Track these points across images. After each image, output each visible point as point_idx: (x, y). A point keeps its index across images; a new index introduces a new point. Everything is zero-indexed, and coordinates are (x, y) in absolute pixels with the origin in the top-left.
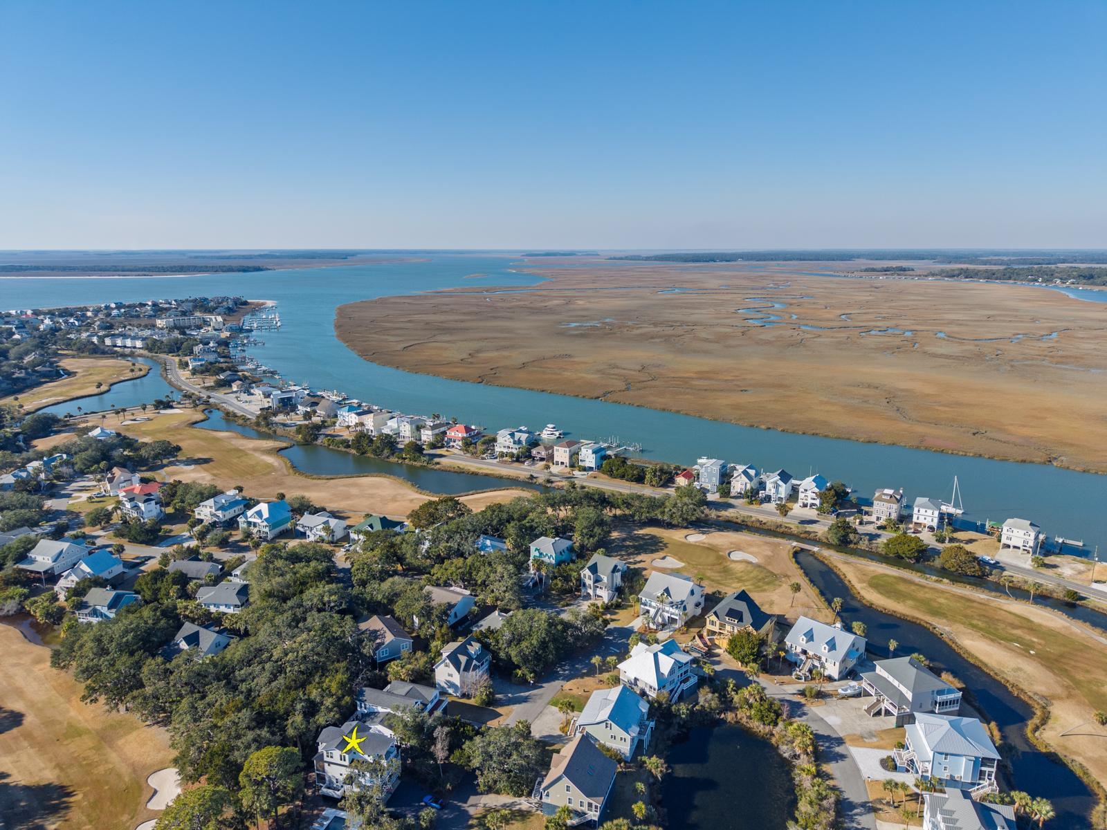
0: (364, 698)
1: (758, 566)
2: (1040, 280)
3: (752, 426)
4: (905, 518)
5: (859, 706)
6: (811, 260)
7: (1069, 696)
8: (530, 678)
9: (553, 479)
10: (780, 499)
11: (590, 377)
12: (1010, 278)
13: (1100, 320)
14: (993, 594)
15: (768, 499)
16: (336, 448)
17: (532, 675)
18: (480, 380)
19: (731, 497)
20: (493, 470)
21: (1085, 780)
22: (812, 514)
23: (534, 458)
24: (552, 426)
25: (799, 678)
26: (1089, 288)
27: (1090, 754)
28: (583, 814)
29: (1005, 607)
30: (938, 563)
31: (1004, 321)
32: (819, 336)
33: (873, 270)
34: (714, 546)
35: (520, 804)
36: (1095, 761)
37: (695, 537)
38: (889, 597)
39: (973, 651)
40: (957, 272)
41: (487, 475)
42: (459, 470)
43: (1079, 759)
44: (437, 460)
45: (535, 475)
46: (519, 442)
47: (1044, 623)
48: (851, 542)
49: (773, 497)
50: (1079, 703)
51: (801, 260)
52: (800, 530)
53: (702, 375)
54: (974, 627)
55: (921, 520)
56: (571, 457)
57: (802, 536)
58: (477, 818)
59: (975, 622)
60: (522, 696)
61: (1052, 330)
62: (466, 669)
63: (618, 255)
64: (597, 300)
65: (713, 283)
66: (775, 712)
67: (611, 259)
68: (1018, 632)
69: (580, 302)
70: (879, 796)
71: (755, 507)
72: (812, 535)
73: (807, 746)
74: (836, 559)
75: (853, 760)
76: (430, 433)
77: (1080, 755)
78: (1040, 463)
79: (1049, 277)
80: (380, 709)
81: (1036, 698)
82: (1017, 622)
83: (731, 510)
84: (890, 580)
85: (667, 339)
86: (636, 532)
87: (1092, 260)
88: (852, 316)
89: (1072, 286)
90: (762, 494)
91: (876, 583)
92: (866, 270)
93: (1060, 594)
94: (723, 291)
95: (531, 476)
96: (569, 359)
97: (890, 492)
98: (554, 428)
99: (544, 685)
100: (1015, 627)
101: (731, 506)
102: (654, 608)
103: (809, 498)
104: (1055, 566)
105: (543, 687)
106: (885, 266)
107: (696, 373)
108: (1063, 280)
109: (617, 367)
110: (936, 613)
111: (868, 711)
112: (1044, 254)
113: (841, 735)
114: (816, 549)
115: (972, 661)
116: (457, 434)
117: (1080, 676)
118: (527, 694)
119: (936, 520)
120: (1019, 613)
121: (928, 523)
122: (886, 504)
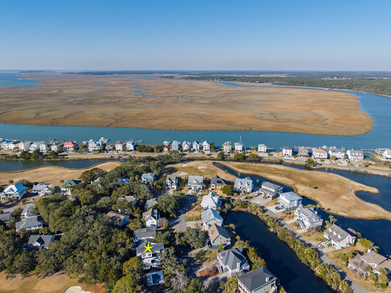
0: (136, 237)
1: (207, 169)
2: (211, 80)
3: (170, 130)
4: (233, 149)
5: (260, 198)
6: (140, 74)
7: (297, 183)
8: (175, 216)
9: (121, 156)
10: (198, 150)
11: (99, 119)
12: (203, 79)
13: (233, 91)
14: (265, 164)
15: (194, 150)
16: (11, 159)
17: (175, 215)
18: (52, 124)
19: (184, 152)
20: (94, 157)
21: (312, 199)
22: (209, 152)
23: (106, 150)
24: (103, 138)
25: (242, 195)
26: (224, 82)
27: (309, 194)
28: (226, 244)
29: (270, 167)
30: (248, 159)
31: (210, 92)
32: (165, 100)
33: (163, 77)
34: (191, 166)
35: (204, 249)
36: (311, 195)
37: (184, 165)
38: (245, 170)
39: (272, 178)
40: (188, 78)
41: (92, 159)
42: (79, 159)
43: (308, 195)
44: (65, 157)
45: (113, 156)
46: (99, 145)
47: (281, 168)
48: (225, 158)
49: (196, 149)
50: (299, 184)
51: (136, 74)
52: (210, 157)
53: (140, 115)
54: (268, 173)
55: (238, 149)
56: (123, 147)
57: (211, 159)
58: (195, 258)
59: (267, 171)
60: (176, 222)
61: (225, 94)
62: (158, 219)
63: (65, 72)
64: (72, 90)
65: (113, 83)
66: (246, 204)
67: (62, 73)
68: (277, 172)
69: (66, 91)
70: (282, 216)
71: (192, 153)
72: (213, 158)
73: (261, 210)
74: (224, 163)
75: (269, 210)
76: (56, 147)
77: (307, 195)
78: (249, 130)
79: (213, 79)
80: (143, 238)
81: (291, 185)
82: (274, 169)
83: (186, 155)
84: (242, 166)
85: (115, 103)
86: (165, 167)
87: (219, 74)
88: (169, 93)
89: (220, 81)
90: (192, 149)
91: (239, 167)
92: (161, 77)
93: (278, 161)
94: (118, 85)
95: (112, 156)
96: (83, 113)
97: (228, 142)
98: (104, 139)
99: (179, 217)
100: (276, 171)
101: (185, 154)
102: (193, 186)
103: (207, 148)
104: (272, 155)
105: (179, 218)
106: (166, 76)
107: (136, 114)
108: (217, 80)
109: (107, 115)
110: (257, 171)
111: (264, 198)
112: (206, 72)
113: (263, 205)
114: (217, 162)
115: (274, 181)
116: (69, 146)
117: (295, 178)
118: (176, 221)
119: (242, 148)
120: (274, 167)
121: (240, 149)
122: (228, 146)
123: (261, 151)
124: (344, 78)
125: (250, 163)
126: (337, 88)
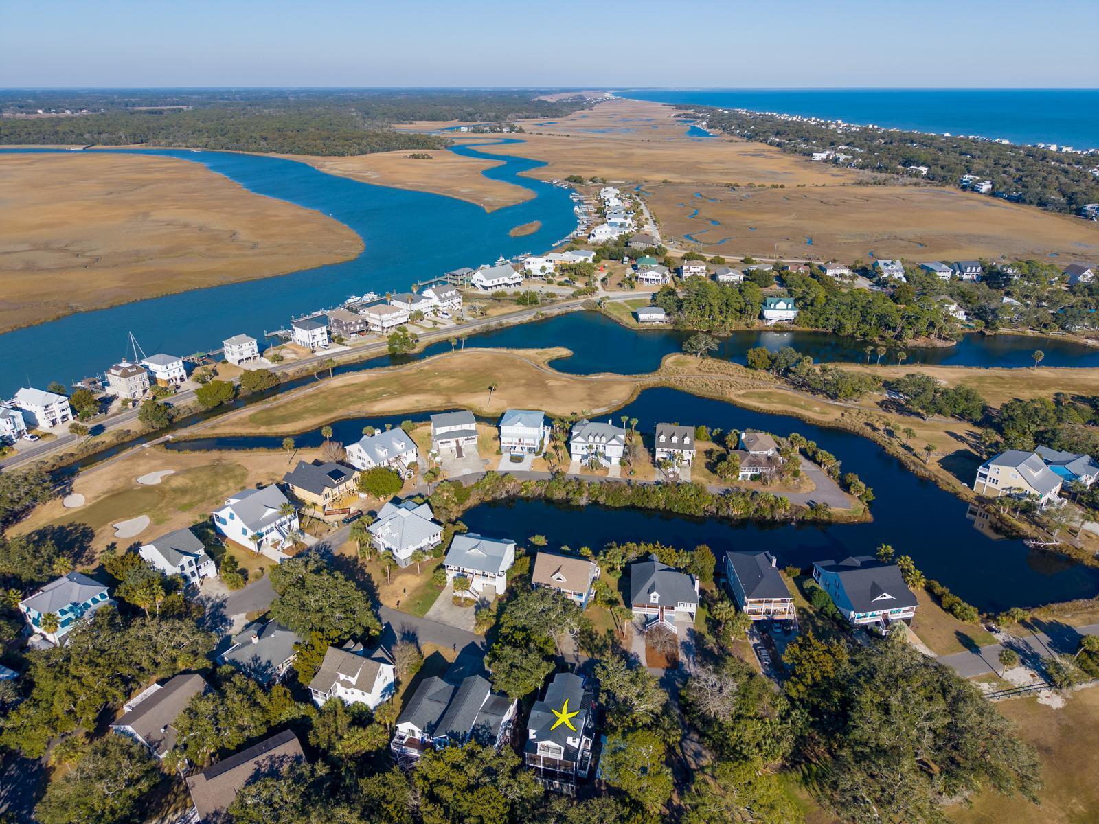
1: (186, 471)
10: (22, 432)
34: (112, 491)
37: (74, 501)
38: (293, 421)
48: (173, 417)
55: (172, 375)
57: (126, 439)
72: (132, 433)
74: (198, 431)
82: (354, 388)
84: (263, 416)
91: (263, 422)
103: (58, 412)
104: (282, 358)
113: (483, 470)
114: (169, 437)
119: (182, 369)
120: (340, 384)
121: (178, 375)
122: (138, 376)
123: (243, 357)
124: (68, 112)
125: (271, 398)
126: (106, 144)
